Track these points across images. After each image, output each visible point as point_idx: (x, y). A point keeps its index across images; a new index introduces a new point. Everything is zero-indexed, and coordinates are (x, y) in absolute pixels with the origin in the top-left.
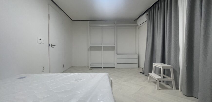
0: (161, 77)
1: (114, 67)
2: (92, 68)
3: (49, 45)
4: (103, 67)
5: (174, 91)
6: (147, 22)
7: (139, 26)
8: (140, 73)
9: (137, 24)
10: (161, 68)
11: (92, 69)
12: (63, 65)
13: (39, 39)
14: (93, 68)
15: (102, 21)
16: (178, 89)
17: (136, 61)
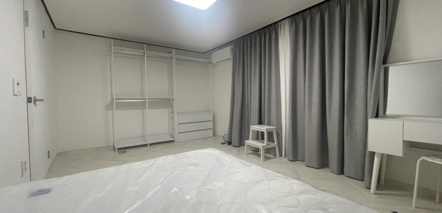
0: (265, 144)
1: (173, 141)
2: (123, 150)
3: (29, 100)
4: (150, 144)
5: (278, 159)
6: (232, 60)
7: (213, 63)
8: (223, 143)
9: (210, 59)
10: (265, 131)
11: (125, 152)
12: (48, 152)
13: (16, 84)
14: (127, 150)
15: (145, 45)
16: (282, 155)
17: (210, 125)
